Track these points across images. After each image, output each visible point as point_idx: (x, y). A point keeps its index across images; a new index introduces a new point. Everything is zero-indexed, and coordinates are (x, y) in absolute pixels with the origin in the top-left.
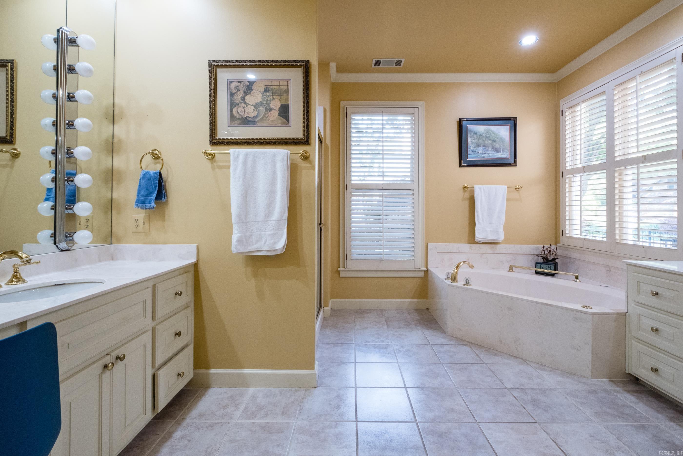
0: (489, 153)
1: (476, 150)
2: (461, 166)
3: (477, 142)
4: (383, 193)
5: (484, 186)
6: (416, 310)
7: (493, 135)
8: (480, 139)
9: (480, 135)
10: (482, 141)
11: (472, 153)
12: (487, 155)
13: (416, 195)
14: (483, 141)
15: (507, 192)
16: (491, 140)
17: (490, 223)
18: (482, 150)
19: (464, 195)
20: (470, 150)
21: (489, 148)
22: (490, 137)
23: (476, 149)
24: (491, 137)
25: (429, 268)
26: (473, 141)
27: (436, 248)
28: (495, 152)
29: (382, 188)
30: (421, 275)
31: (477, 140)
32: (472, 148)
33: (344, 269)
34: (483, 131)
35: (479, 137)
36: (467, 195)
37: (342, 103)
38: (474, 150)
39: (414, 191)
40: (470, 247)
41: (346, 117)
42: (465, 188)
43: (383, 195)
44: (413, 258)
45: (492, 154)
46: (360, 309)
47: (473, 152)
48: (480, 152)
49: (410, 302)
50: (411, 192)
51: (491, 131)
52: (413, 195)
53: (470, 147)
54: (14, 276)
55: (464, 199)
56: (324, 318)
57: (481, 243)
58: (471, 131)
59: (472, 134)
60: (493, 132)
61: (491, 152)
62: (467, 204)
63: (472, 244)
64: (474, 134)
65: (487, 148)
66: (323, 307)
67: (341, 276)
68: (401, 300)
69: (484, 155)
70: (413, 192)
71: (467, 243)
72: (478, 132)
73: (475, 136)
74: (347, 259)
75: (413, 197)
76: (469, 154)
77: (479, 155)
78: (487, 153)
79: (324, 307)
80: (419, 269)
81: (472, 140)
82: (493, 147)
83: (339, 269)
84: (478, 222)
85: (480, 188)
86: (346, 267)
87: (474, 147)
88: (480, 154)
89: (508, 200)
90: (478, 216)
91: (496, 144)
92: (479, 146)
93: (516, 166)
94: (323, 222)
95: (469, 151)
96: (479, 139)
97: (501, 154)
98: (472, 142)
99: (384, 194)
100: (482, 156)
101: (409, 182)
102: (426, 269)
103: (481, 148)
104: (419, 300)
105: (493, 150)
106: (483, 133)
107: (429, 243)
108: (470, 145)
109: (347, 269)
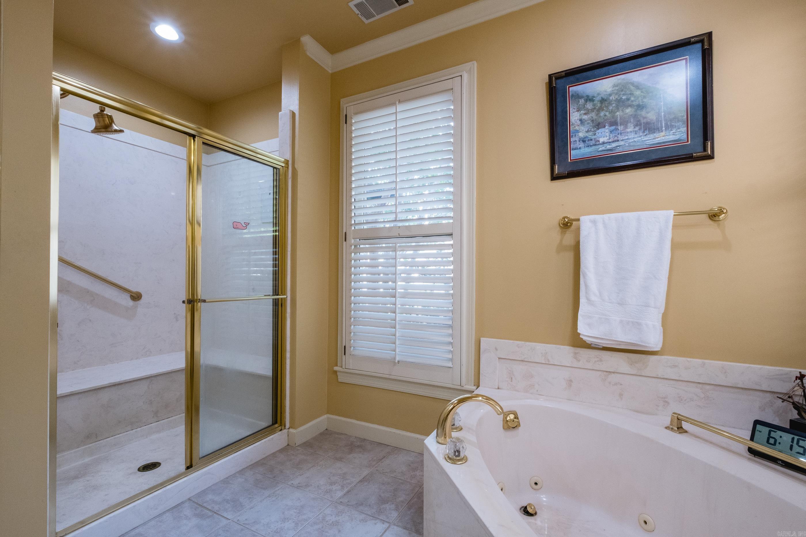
0: (626, 137)
1: (593, 137)
2: (554, 177)
3: (595, 117)
5: (606, 216)
7: (638, 93)
8: (603, 110)
9: (603, 101)
10: (607, 114)
11: (582, 145)
12: (622, 143)
13: (457, 246)
14: (611, 112)
15: (673, 226)
16: (630, 106)
17: (618, 304)
18: (608, 134)
19: (561, 241)
20: (577, 139)
21: (626, 127)
22: (628, 99)
23: (591, 133)
24: (632, 99)
25: (481, 387)
26: (585, 117)
27: (496, 349)
28: (644, 132)
29: (396, 236)
31: (593, 115)
32: (581, 135)
33: (341, 369)
34: (609, 90)
35: (599, 105)
36: (568, 239)
37: (343, 102)
38: (587, 137)
39: (453, 237)
40: (575, 353)
41: (346, 123)
42: (564, 225)
44: (450, 364)
45: (635, 140)
47: (584, 141)
48: (601, 140)
51: (633, 84)
52: (452, 244)
53: (578, 131)
56: (287, 445)
57: (601, 347)
58: (577, 96)
59: (582, 101)
60: (638, 87)
61: (632, 136)
63: (579, 349)
64: (586, 101)
65: (621, 128)
66: (287, 427)
67: (340, 381)
69: (614, 145)
70: (452, 240)
71: (568, 345)
72: (596, 95)
73: (589, 106)
74: (345, 354)
76: (576, 149)
77: (601, 146)
78: (620, 137)
79: (289, 428)
80: (459, 388)
81: (581, 115)
82: (639, 121)
83: (336, 368)
84: (588, 299)
85: (594, 222)
86: (344, 367)
87: (588, 132)
88: (604, 143)
89: (675, 246)
90: (586, 286)
91: (648, 113)
92: (599, 125)
93: (711, 157)
95: (574, 141)
96: (601, 109)
97: (662, 134)
98: (581, 120)
100: (609, 147)
101: (445, 221)
103: (607, 131)
105: (640, 129)
106: (610, 95)
107: (482, 337)
108: (577, 128)
109: (345, 370)
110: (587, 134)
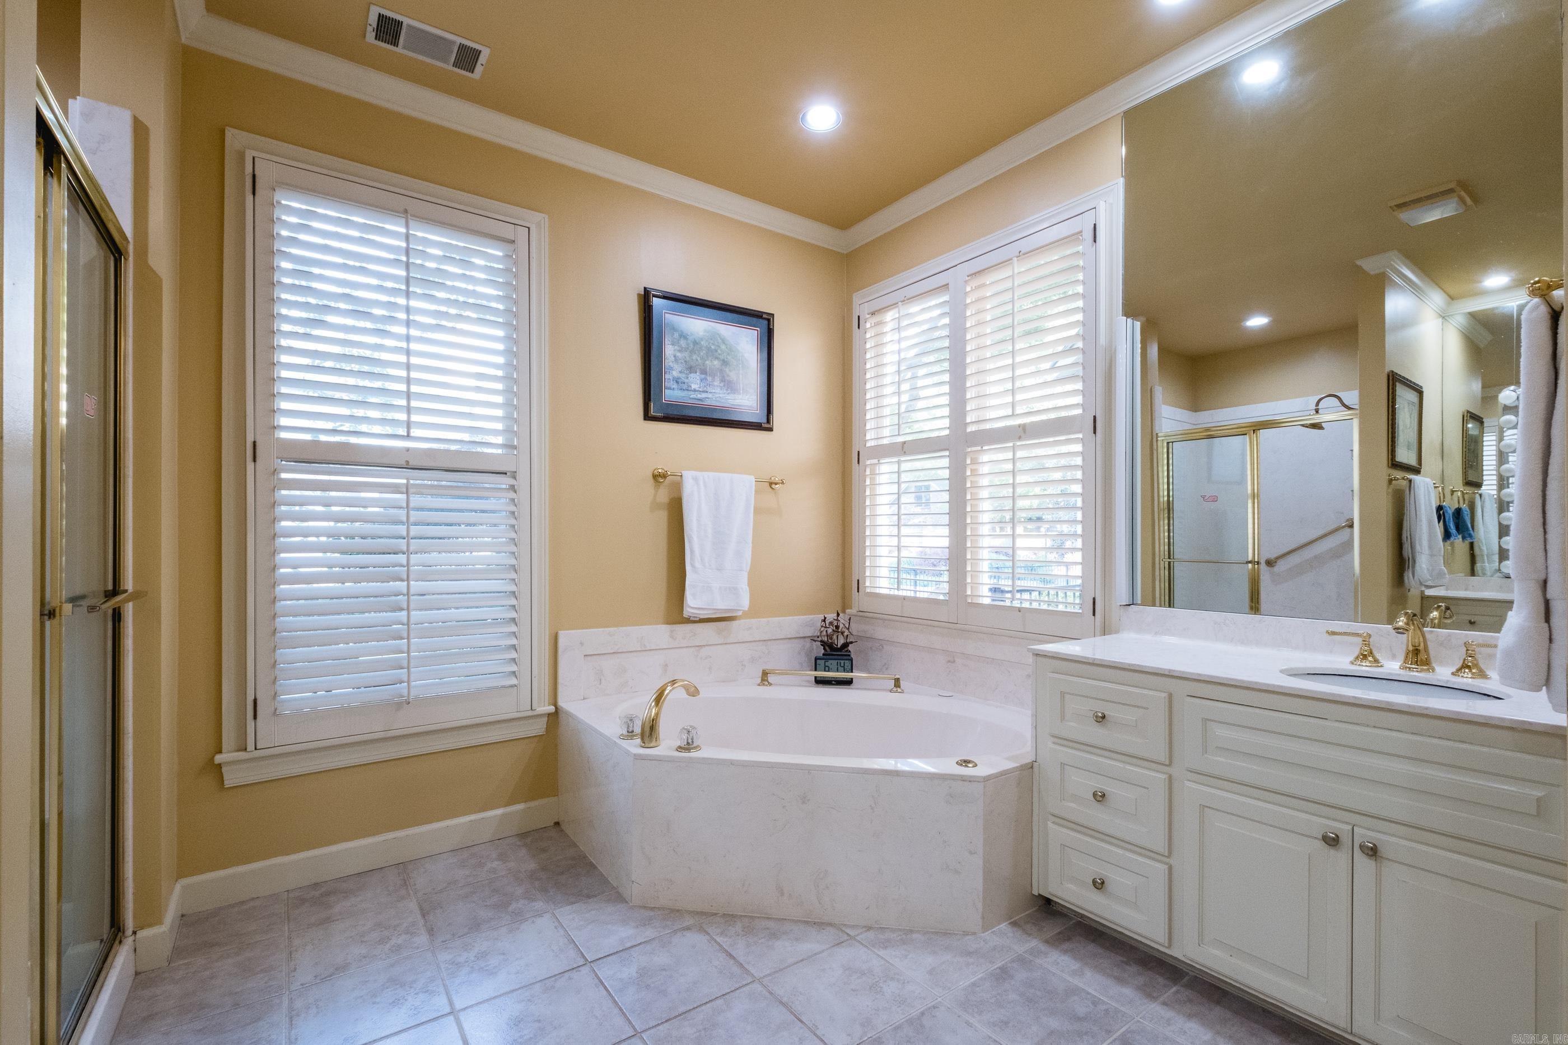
0: (714, 391)
1: (686, 381)
2: (647, 416)
3: (688, 359)
4: (408, 479)
5: (706, 474)
6: (523, 836)
7: (723, 347)
8: (695, 353)
9: (695, 343)
10: (699, 359)
11: (675, 386)
12: (710, 396)
13: (524, 491)
14: (702, 358)
15: (756, 491)
16: (717, 358)
17: (718, 570)
18: (699, 382)
19: (655, 496)
20: (671, 378)
21: (713, 381)
22: (716, 351)
23: (684, 375)
24: (719, 351)
25: (561, 703)
26: (678, 354)
27: (582, 644)
28: (727, 390)
29: (404, 464)
30: (539, 727)
31: (686, 354)
32: (675, 373)
33: (242, 755)
34: (701, 334)
35: (692, 346)
36: (663, 496)
37: (235, 138)
38: (679, 378)
39: (515, 478)
40: (672, 631)
41: (255, 199)
42: (658, 477)
43: (407, 486)
44: (514, 681)
45: (721, 396)
46: (316, 885)
47: (677, 382)
48: (694, 386)
49: (503, 815)
50: (505, 482)
51: (719, 335)
52: (512, 488)
53: (672, 369)
55: (655, 506)
56: (137, 974)
57: (698, 619)
58: (674, 329)
59: (676, 335)
60: (724, 341)
61: (718, 390)
62: (662, 518)
63: (674, 626)
64: (680, 336)
65: (709, 379)
66: (129, 932)
67: (228, 783)
68: (473, 817)
69: (704, 395)
70: (512, 482)
71: (662, 624)
72: (689, 334)
73: (683, 343)
74: (255, 717)
75: (512, 495)
76: (670, 388)
77: (693, 393)
78: (709, 389)
79: (134, 933)
80: (530, 713)
81: (675, 350)
82: (723, 377)
83: (219, 758)
84: (693, 566)
85: (696, 479)
86: (250, 746)
87: (680, 372)
88: (695, 391)
89: (757, 511)
90: (692, 552)
91: (730, 371)
92: (691, 369)
93: (771, 429)
95: (668, 378)
96: (692, 352)
97: (740, 397)
98: (675, 356)
99: (412, 482)
100: (699, 396)
101: (500, 451)
102: (552, 709)
103: (698, 378)
104: (533, 804)
105: (724, 386)
106: (702, 339)
107: (561, 630)
108: (671, 364)
109: (257, 754)
110: (680, 375)
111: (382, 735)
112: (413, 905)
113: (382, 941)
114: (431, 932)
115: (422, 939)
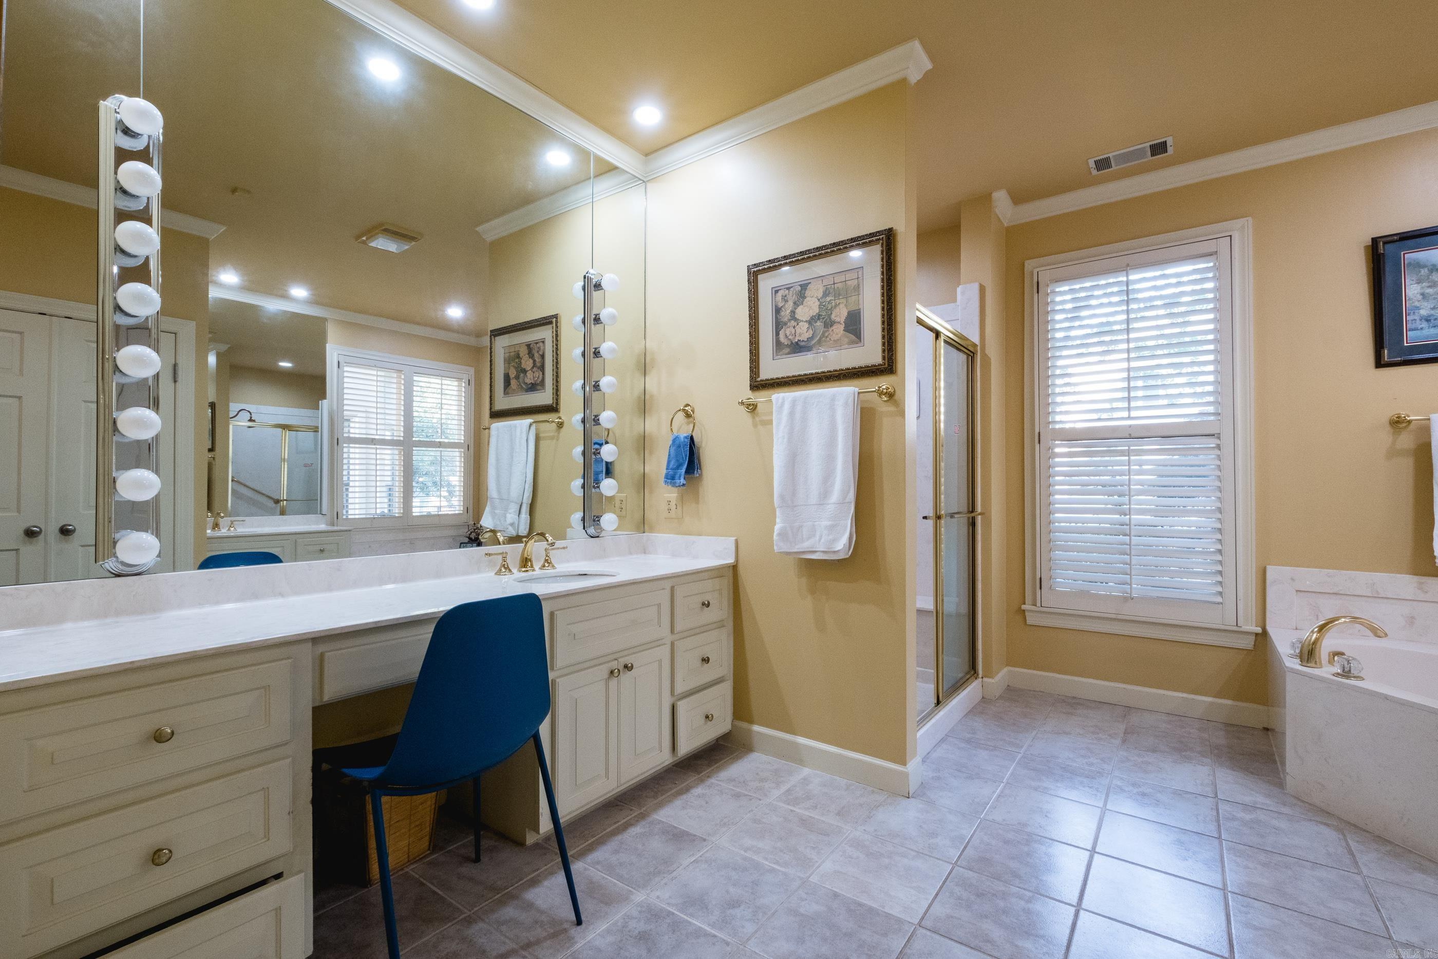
2: (1379, 363)
4: (1129, 447)
6: (1227, 725)
11: (1424, 324)
13: (1227, 449)
19: (1393, 443)
20: (1417, 318)
25: (1269, 629)
26: (1430, 291)
27: (1293, 580)
29: (1128, 437)
30: (1247, 643)
32: (1423, 312)
33: (1033, 608)
36: (1406, 441)
37: (1029, 265)
38: (1432, 315)
39: (1219, 438)
40: (1421, 583)
41: (1038, 292)
42: (1398, 423)
43: (1128, 450)
44: (1219, 599)
46: (1074, 698)
47: (1428, 321)
49: (1211, 704)
50: (1212, 442)
52: (1218, 447)
53: (1418, 308)
54: (546, 561)
55: (1393, 453)
56: (983, 698)
58: (1418, 265)
59: (1424, 272)
62: (1407, 465)
63: (1427, 578)
64: (1431, 271)
66: (980, 676)
67: (1029, 622)
68: (1185, 695)
70: (1218, 442)
71: (1407, 574)
73: (1436, 277)
74: (1041, 588)
75: (1218, 452)
76: (1414, 330)
79: (982, 678)
80: (1235, 628)
81: (1422, 288)
83: (1023, 607)
86: (1038, 604)
87: (1433, 308)
94: (979, 508)
95: (1413, 320)
98: (1423, 294)
99: (1132, 448)
101: (1212, 418)
102: (1259, 630)
104: (1239, 704)
107: (1269, 564)
108: (1417, 304)
109: (1042, 609)
110: (1432, 312)
111: (1114, 616)
112: (1122, 727)
113: (1093, 733)
114: (1124, 741)
115: (1117, 742)
